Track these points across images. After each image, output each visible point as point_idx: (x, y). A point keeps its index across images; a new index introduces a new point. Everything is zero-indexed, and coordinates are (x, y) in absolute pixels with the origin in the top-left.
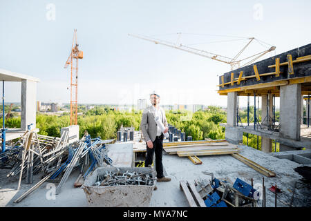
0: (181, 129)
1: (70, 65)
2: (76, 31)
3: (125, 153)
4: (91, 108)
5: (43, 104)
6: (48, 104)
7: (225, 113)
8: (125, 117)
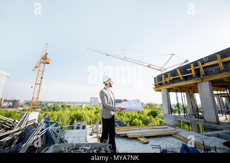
0: (127, 122)
1: (38, 69)
2: (47, 44)
3: (80, 137)
4: (49, 105)
5: (5, 101)
6: (10, 101)
7: (160, 109)
8: (79, 112)
